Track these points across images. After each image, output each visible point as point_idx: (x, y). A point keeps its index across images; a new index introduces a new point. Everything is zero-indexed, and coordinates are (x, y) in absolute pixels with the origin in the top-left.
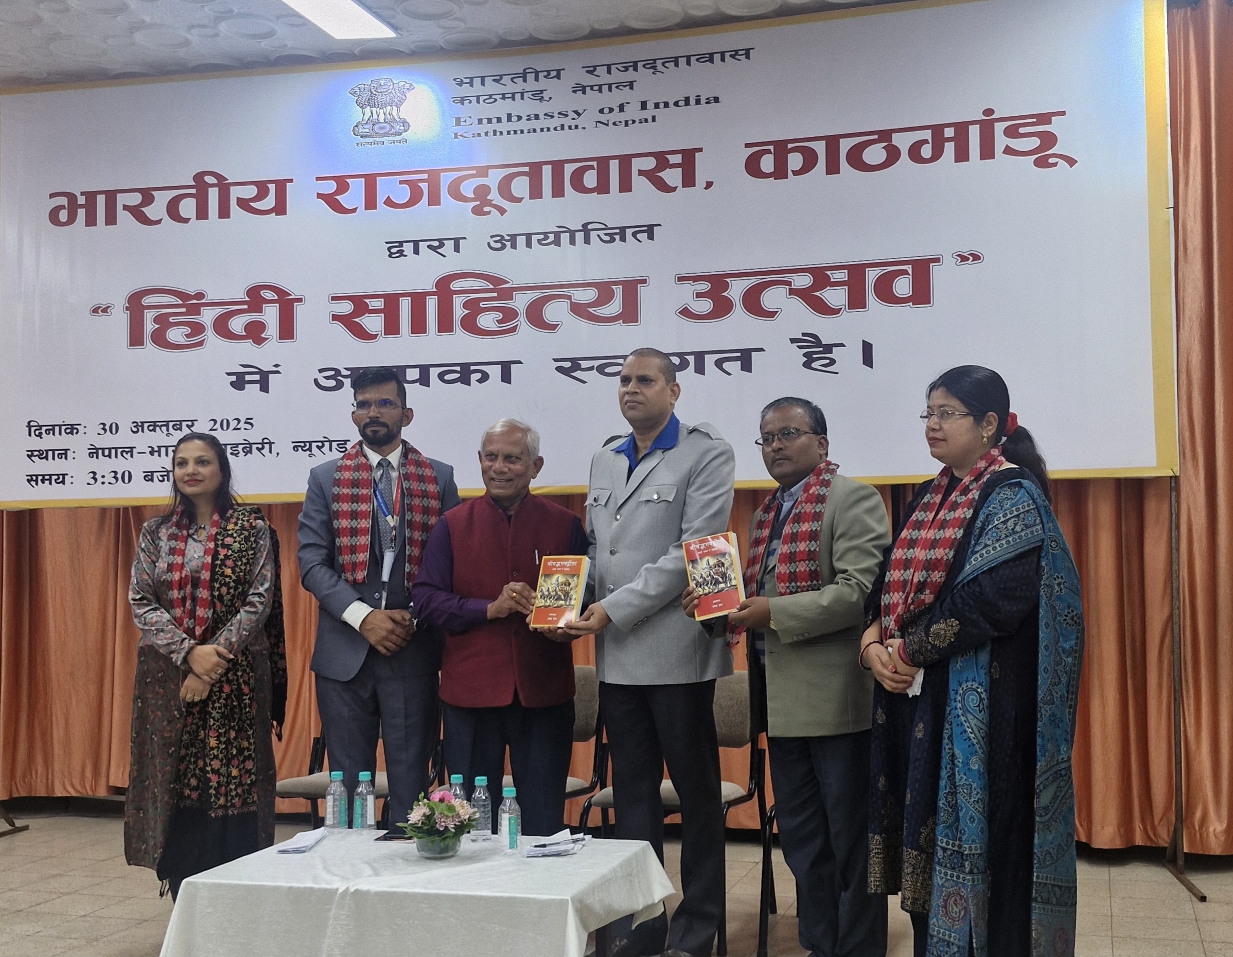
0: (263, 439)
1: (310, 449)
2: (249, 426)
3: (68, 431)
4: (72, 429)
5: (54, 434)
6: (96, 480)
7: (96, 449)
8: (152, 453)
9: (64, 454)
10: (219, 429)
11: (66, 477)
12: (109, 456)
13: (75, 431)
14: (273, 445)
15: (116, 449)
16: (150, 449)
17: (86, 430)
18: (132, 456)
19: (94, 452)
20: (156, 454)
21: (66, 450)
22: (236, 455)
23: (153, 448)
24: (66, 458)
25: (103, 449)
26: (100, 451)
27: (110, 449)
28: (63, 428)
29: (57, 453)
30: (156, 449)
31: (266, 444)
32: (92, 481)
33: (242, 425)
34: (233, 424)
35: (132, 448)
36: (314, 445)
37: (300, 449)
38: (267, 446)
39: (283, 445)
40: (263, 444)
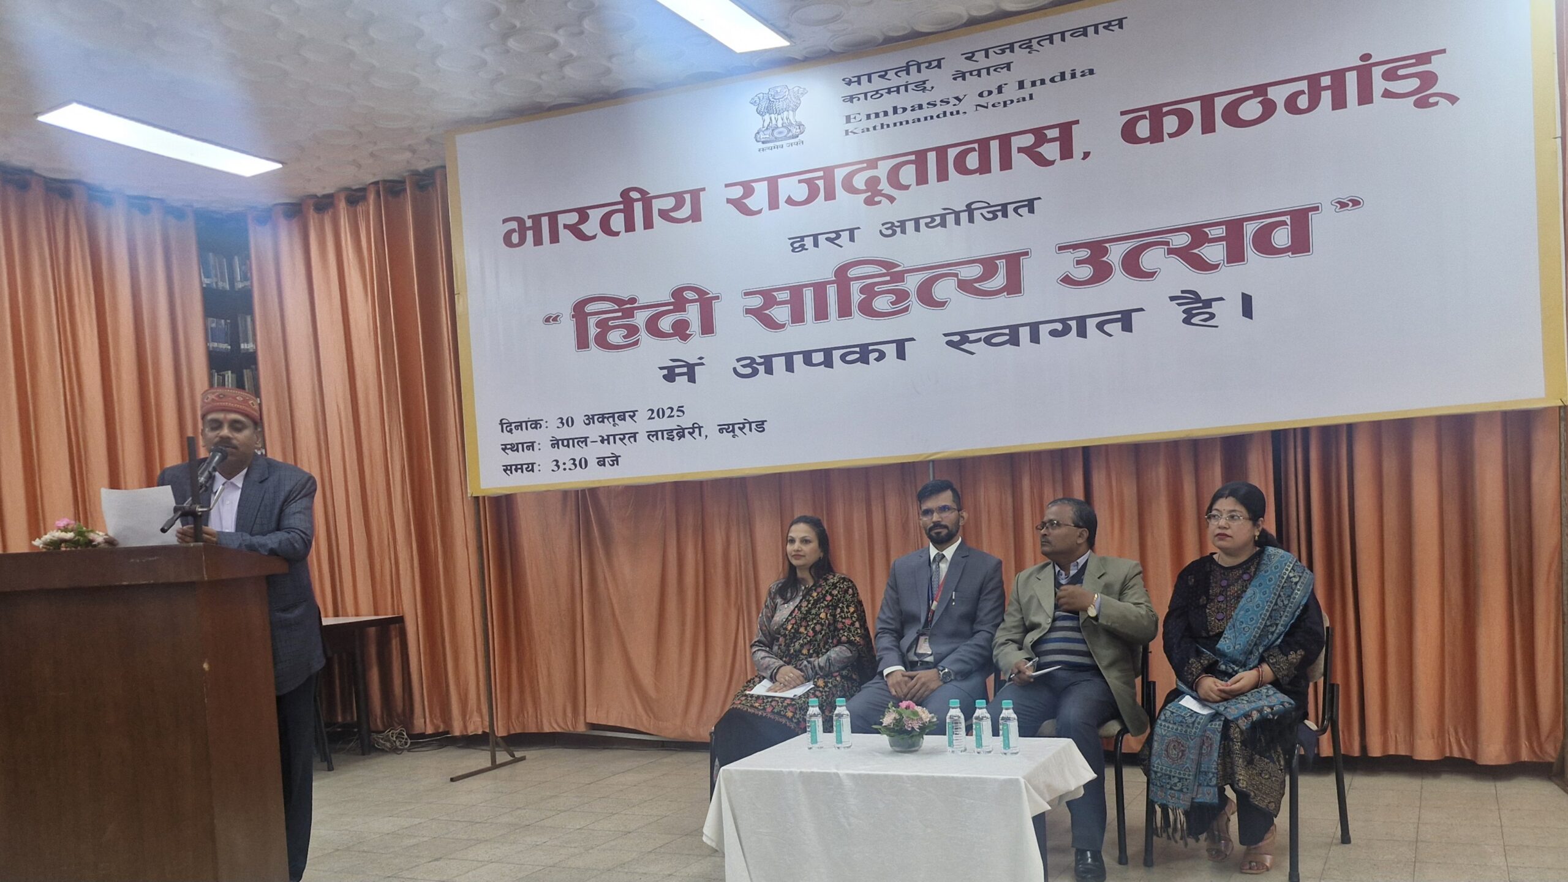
0: (693, 425)
1: (733, 431)
2: (680, 414)
3: (533, 426)
4: (536, 424)
5: (522, 429)
6: (559, 467)
7: (556, 440)
8: (602, 441)
9: (531, 446)
10: (656, 417)
11: (535, 465)
12: (568, 446)
13: (539, 426)
14: (702, 429)
15: (573, 439)
16: (601, 438)
17: (547, 425)
18: (586, 445)
19: (556, 443)
20: (606, 442)
21: (533, 443)
22: (672, 439)
23: (603, 437)
24: (533, 450)
25: (563, 440)
26: (560, 442)
27: (568, 440)
28: (529, 424)
29: (525, 445)
30: (606, 438)
31: (696, 428)
32: (556, 468)
33: (675, 413)
34: (667, 413)
35: (586, 438)
36: (736, 427)
37: (724, 431)
38: (697, 430)
39: (710, 429)
40: (693, 428)
